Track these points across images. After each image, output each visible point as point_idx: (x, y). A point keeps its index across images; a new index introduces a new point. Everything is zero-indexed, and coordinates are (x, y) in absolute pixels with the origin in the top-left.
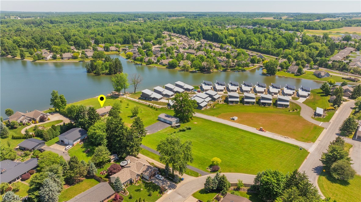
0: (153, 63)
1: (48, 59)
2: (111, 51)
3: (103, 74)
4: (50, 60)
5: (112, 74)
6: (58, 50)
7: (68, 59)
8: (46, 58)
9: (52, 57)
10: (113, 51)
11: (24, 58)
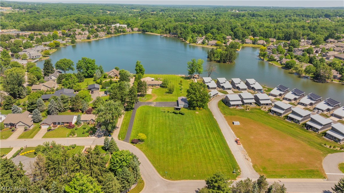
0: (275, 60)
1: (198, 43)
2: (258, 44)
3: (215, 61)
4: (199, 44)
5: (221, 62)
6: (209, 37)
7: (212, 46)
8: (197, 42)
9: (202, 42)
10: (260, 44)
11: (186, 41)
